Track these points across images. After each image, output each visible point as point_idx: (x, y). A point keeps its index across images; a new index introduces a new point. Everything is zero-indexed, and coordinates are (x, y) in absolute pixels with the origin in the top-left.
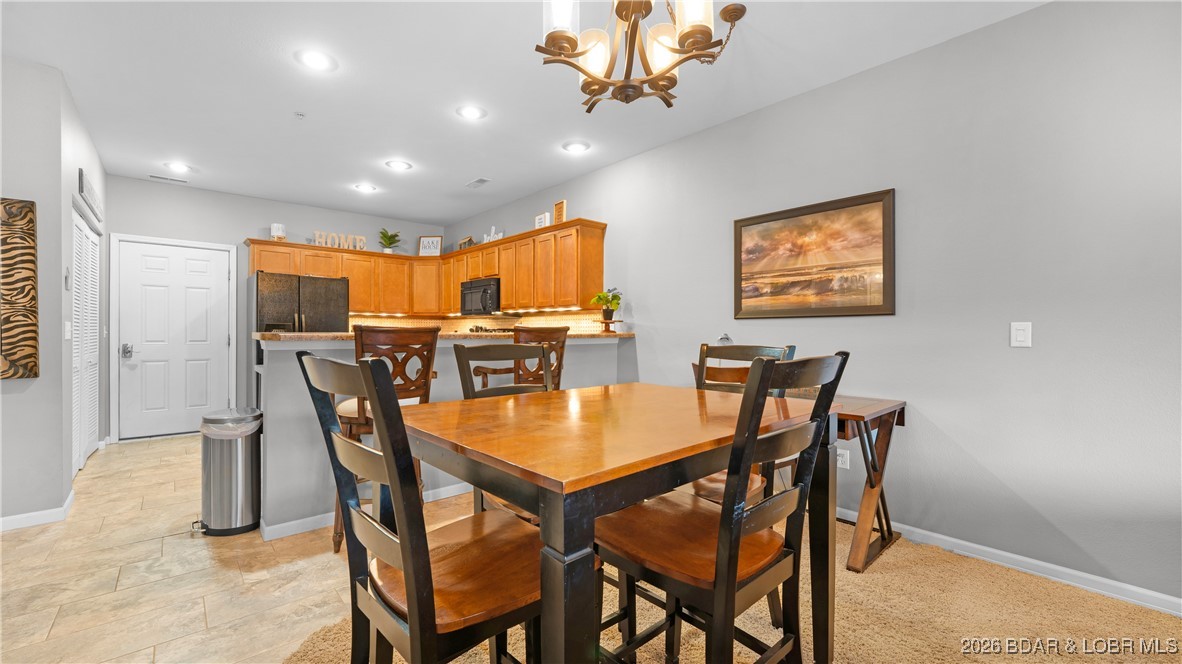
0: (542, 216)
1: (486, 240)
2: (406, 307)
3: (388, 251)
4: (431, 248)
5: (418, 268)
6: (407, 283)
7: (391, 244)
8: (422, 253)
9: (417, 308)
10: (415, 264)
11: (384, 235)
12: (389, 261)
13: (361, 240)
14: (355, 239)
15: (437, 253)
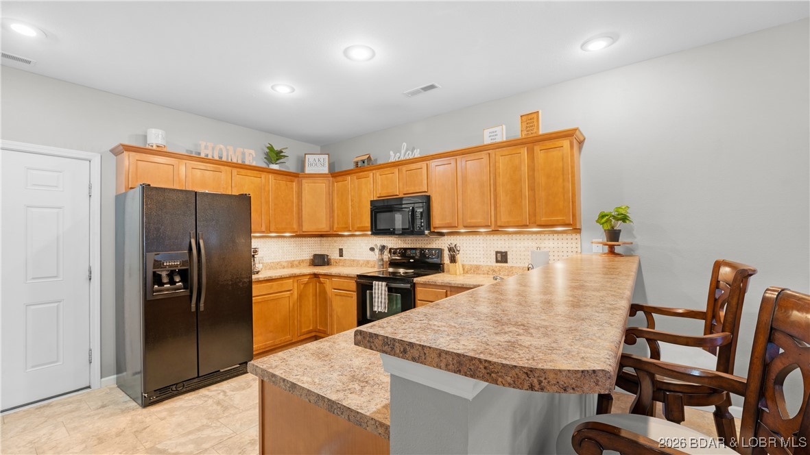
0: (498, 129)
1: (393, 158)
2: (295, 226)
3: (274, 167)
4: (317, 164)
5: (307, 185)
6: (295, 200)
7: (278, 159)
8: (308, 170)
9: (307, 227)
10: (304, 181)
11: (271, 148)
12: (279, 177)
13: (250, 154)
14: (243, 154)
15: (325, 170)
